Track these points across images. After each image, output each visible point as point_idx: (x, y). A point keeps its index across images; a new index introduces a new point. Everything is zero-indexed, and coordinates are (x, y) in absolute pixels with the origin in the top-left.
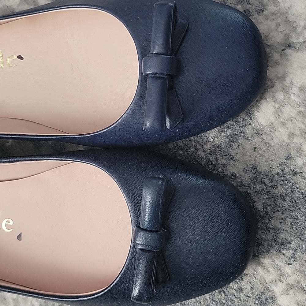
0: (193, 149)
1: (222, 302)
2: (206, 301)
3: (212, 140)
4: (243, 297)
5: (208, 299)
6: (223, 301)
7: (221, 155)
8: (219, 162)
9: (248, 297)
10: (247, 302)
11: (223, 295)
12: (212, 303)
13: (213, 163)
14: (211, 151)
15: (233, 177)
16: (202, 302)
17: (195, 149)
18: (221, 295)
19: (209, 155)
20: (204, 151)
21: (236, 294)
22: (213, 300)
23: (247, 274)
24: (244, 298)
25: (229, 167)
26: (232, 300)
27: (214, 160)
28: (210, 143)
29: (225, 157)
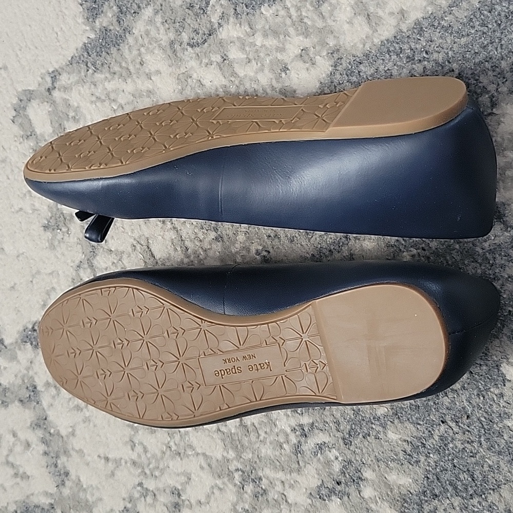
0: (471, 245)
1: (480, 406)
2: (462, 403)
3: (493, 238)
4: (502, 403)
5: (465, 401)
6: (480, 404)
7: (500, 255)
8: (497, 262)
9: (508, 403)
10: (506, 409)
11: (482, 398)
12: (469, 406)
13: (491, 262)
14: (491, 250)
15: (510, 280)
16: (457, 403)
17: (473, 244)
18: (480, 399)
19: (487, 253)
20: (483, 249)
21: (495, 399)
22: (470, 403)
23: (510, 381)
24: (504, 404)
25: (507, 268)
26: (491, 405)
27: (492, 259)
28: (490, 241)
29: (504, 258)
